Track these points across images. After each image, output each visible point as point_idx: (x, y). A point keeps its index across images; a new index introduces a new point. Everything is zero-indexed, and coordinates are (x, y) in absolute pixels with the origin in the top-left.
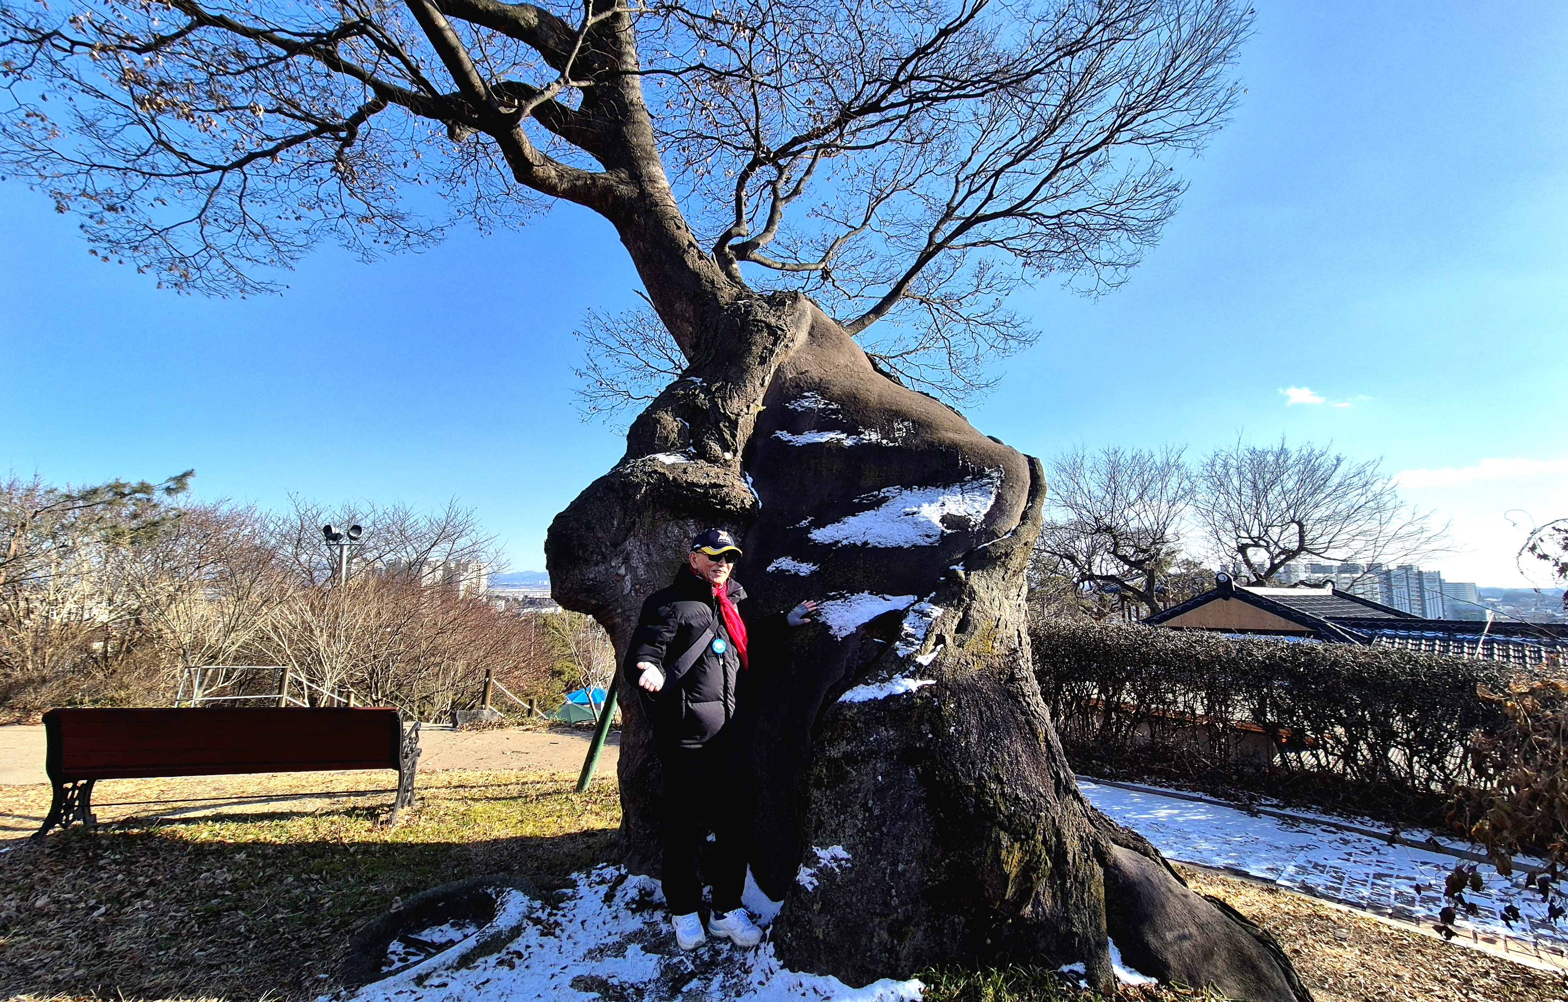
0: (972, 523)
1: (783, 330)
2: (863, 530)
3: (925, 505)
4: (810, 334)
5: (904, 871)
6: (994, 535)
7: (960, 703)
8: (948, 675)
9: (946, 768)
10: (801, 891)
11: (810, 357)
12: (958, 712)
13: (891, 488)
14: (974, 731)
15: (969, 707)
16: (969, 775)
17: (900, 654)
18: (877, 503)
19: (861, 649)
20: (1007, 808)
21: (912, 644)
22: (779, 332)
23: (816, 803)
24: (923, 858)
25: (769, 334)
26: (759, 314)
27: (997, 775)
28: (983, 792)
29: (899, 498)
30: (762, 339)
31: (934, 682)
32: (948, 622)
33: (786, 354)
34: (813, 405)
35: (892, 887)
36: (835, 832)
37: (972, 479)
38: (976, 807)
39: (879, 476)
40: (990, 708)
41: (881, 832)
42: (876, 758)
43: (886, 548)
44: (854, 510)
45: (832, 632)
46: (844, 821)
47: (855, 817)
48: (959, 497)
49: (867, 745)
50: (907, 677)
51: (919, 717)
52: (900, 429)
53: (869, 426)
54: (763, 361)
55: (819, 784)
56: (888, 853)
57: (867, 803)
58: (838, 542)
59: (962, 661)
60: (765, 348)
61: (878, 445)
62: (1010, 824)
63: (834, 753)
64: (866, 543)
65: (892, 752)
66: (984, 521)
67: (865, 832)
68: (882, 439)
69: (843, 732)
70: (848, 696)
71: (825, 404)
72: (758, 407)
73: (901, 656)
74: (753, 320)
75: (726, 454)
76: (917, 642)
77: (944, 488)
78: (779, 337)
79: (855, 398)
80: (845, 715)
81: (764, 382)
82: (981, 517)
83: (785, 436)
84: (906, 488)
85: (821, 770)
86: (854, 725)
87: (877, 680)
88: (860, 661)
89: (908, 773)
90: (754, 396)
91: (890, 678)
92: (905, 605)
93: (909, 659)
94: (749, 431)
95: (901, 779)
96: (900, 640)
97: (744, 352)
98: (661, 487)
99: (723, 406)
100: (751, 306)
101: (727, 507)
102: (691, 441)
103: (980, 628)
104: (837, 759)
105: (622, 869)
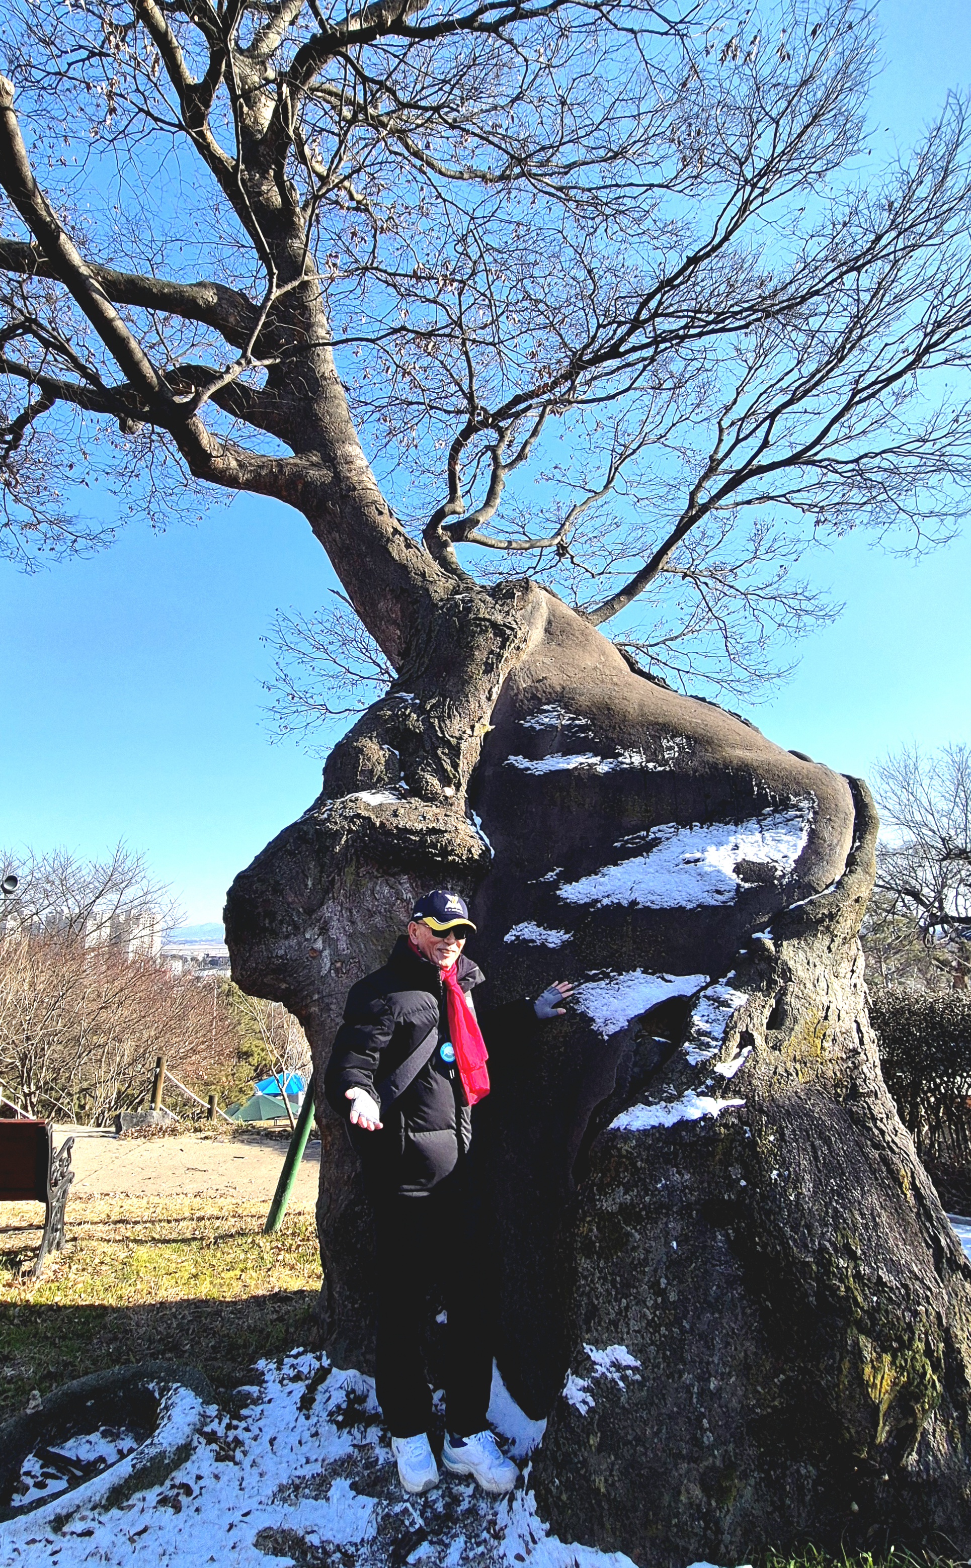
0: (779, 873)
1: (512, 629)
2: (630, 884)
3: (712, 849)
4: (547, 631)
5: (720, 1390)
6: (810, 889)
7: (782, 1135)
8: (762, 1092)
9: (770, 1233)
10: (570, 1414)
11: (547, 661)
12: (780, 1148)
13: (663, 827)
14: (807, 1177)
15: (796, 1141)
16: (806, 1246)
17: (692, 1060)
18: (646, 848)
19: (636, 1052)
20: (866, 1298)
21: (708, 1046)
22: (508, 632)
23: (585, 1279)
24: (746, 1371)
25: (495, 635)
26: (482, 611)
27: (847, 1246)
28: (828, 1272)
29: (674, 839)
30: (486, 642)
31: (743, 1102)
32: (756, 1014)
33: (518, 658)
34: (554, 721)
35: (703, 1416)
36: (615, 1324)
37: (774, 811)
38: (819, 1295)
39: (647, 811)
40: (827, 1141)
41: (682, 1328)
42: (667, 1215)
43: (662, 910)
44: (616, 858)
45: (594, 1027)
46: (627, 1309)
47: (641, 1302)
48: (758, 836)
49: (653, 1195)
50: (703, 1094)
51: (724, 1154)
52: (670, 748)
53: (631, 746)
54: (489, 668)
55: (588, 1251)
56: (693, 1361)
57: (659, 1283)
58: (596, 902)
59: (780, 1070)
60: (492, 652)
61: (643, 770)
62: (874, 1324)
63: (608, 1205)
64: (634, 903)
65: (689, 1206)
66: (795, 870)
67: (658, 1327)
68: (647, 761)
69: (618, 1175)
70: (621, 1121)
71: (570, 719)
72: (484, 727)
73: (693, 1063)
74: (475, 619)
75: (446, 789)
76: (714, 1043)
77: (736, 825)
78: (508, 638)
79: (609, 709)
80: (619, 1150)
81: (491, 695)
82: (790, 865)
83: (521, 762)
84: (684, 827)
85: (591, 1230)
86: (634, 1164)
87: (661, 1099)
88: (636, 1070)
89: (714, 1238)
90: (479, 714)
91: (679, 1097)
92: (695, 990)
93: (705, 1068)
94: (475, 758)
95: (705, 1247)
96: (690, 1041)
97: (465, 659)
98: (365, 835)
99: (440, 727)
100: (472, 601)
101: (450, 858)
102: (402, 774)
103: (801, 1021)
104: (612, 1215)
105: (324, 1358)
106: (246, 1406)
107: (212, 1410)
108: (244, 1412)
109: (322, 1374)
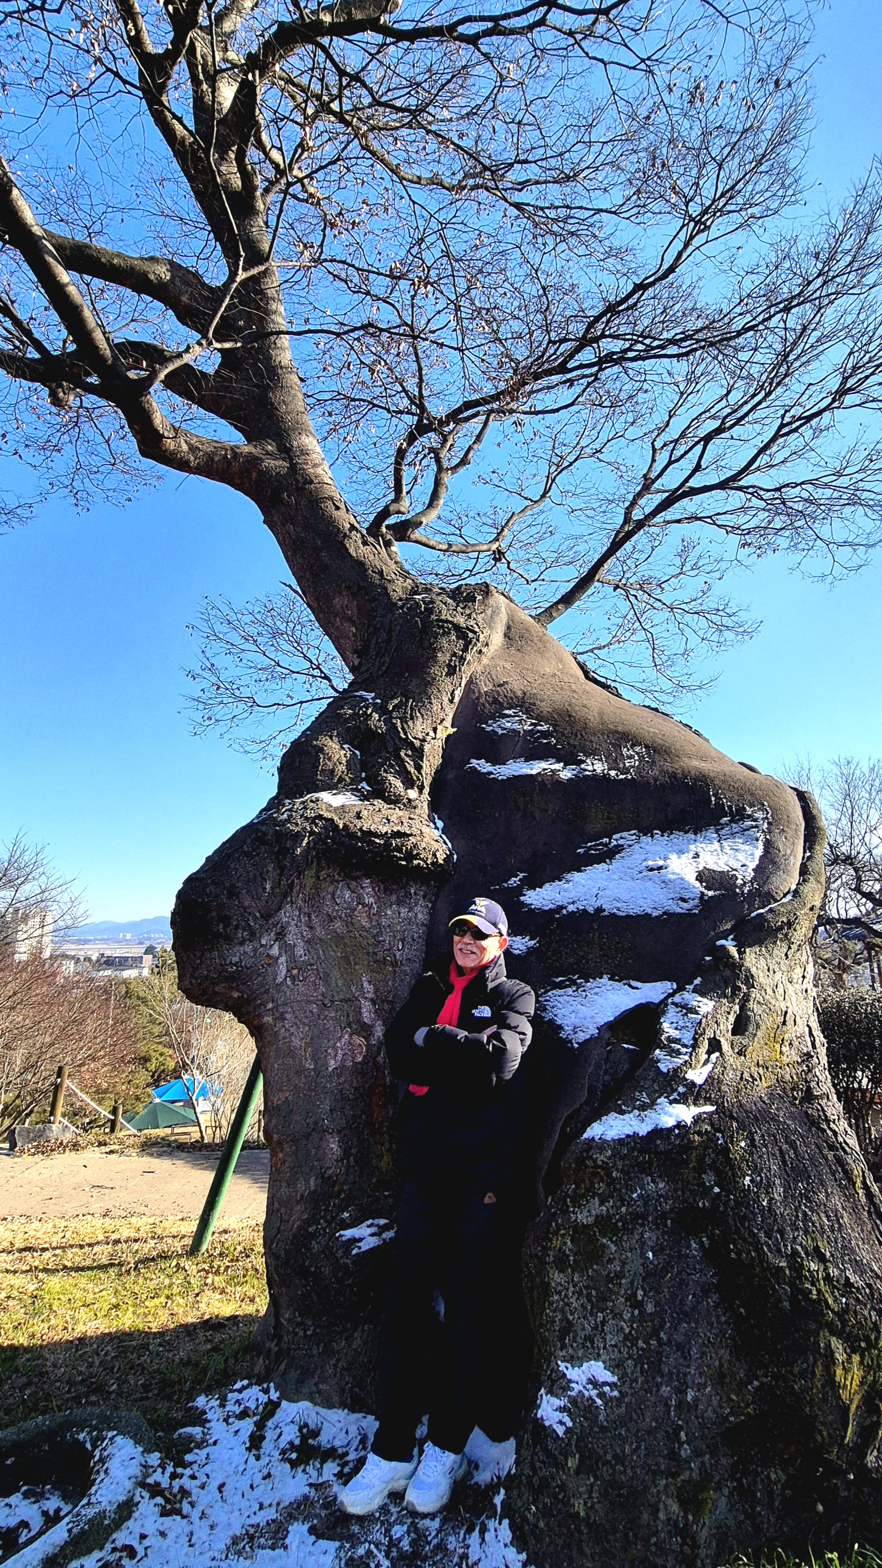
0: (739, 882)
1: (475, 633)
2: (595, 891)
3: (674, 857)
4: (506, 635)
5: (696, 1400)
6: (768, 898)
7: (753, 1140)
8: (730, 1097)
9: (744, 1240)
10: (547, 1436)
11: (508, 666)
12: (751, 1154)
13: (625, 834)
14: (777, 1182)
15: (766, 1146)
16: (779, 1251)
17: (663, 1067)
18: (609, 854)
19: (607, 1060)
20: (836, 1300)
21: (678, 1053)
22: (471, 635)
23: (559, 1293)
24: (720, 1379)
25: (458, 637)
26: (444, 612)
27: (817, 1250)
28: (800, 1277)
29: (636, 847)
30: (448, 645)
31: (713, 1108)
32: (722, 1020)
33: (479, 662)
34: (516, 726)
35: (681, 1428)
36: (590, 1339)
37: (731, 821)
38: (792, 1300)
39: (609, 818)
40: (792, 1145)
41: (659, 1340)
42: (642, 1225)
43: (628, 916)
44: (579, 864)
45: (563, 1035)
46: (603, 1323)
47: (618, 1316)
48: (716, 845)
49: (629, 1205)
50: (675, 1101)
51: (698, 1162)
52: (631, 757)
53: (592, 753)
54: (452, 671)
55: (561, 1263)
56: (671, 1373)
57: (635, 1295)
58: (562, 907)
59: (746, 1076)
60: (454, 654)
61: (605, 777)
62: (843, 1326)
63: (583, 1217)
64: (600, 910)
65: (664, 1216)
66: (754, 878)
67: (634, 1343)
68: (609, 769)
69: (592, 1186)
70: (595, 1131)
71: (532, 724)
72: (446, 729)
73: (665, 1070)
74: (437, 620)
75: (409, 791)
76: (684, 1050)
77: (696, 834)
78: (471, 642)
79: (570, 716)
80: (594, 1161)
81: (453, 698)
82: (750, 874)
83: (483, 766)
84: (645, 834)
85: (565, 1243)
86: (609, 1175)
87: (634, 1108)
88: (607, 1078)
89: (689, 1247)
90: (442, 715)
91: (652, 1105)
92: (663, 996)
93: (676, 1075)
94: (438, 761)
95: (680, 1256)
96: (661, 1048)
97: (428, 660)
98: (328, 837)
99: (403, 729)
100: (432, 602)
101: (416, 862)
102: (363, 775)
103: (763, 1027)
104: (587, 1227)
105: (272, 1390)
106: (190, 1451)
107: (154, 1458)
108: (188, 1457)
109: (271, 1408)
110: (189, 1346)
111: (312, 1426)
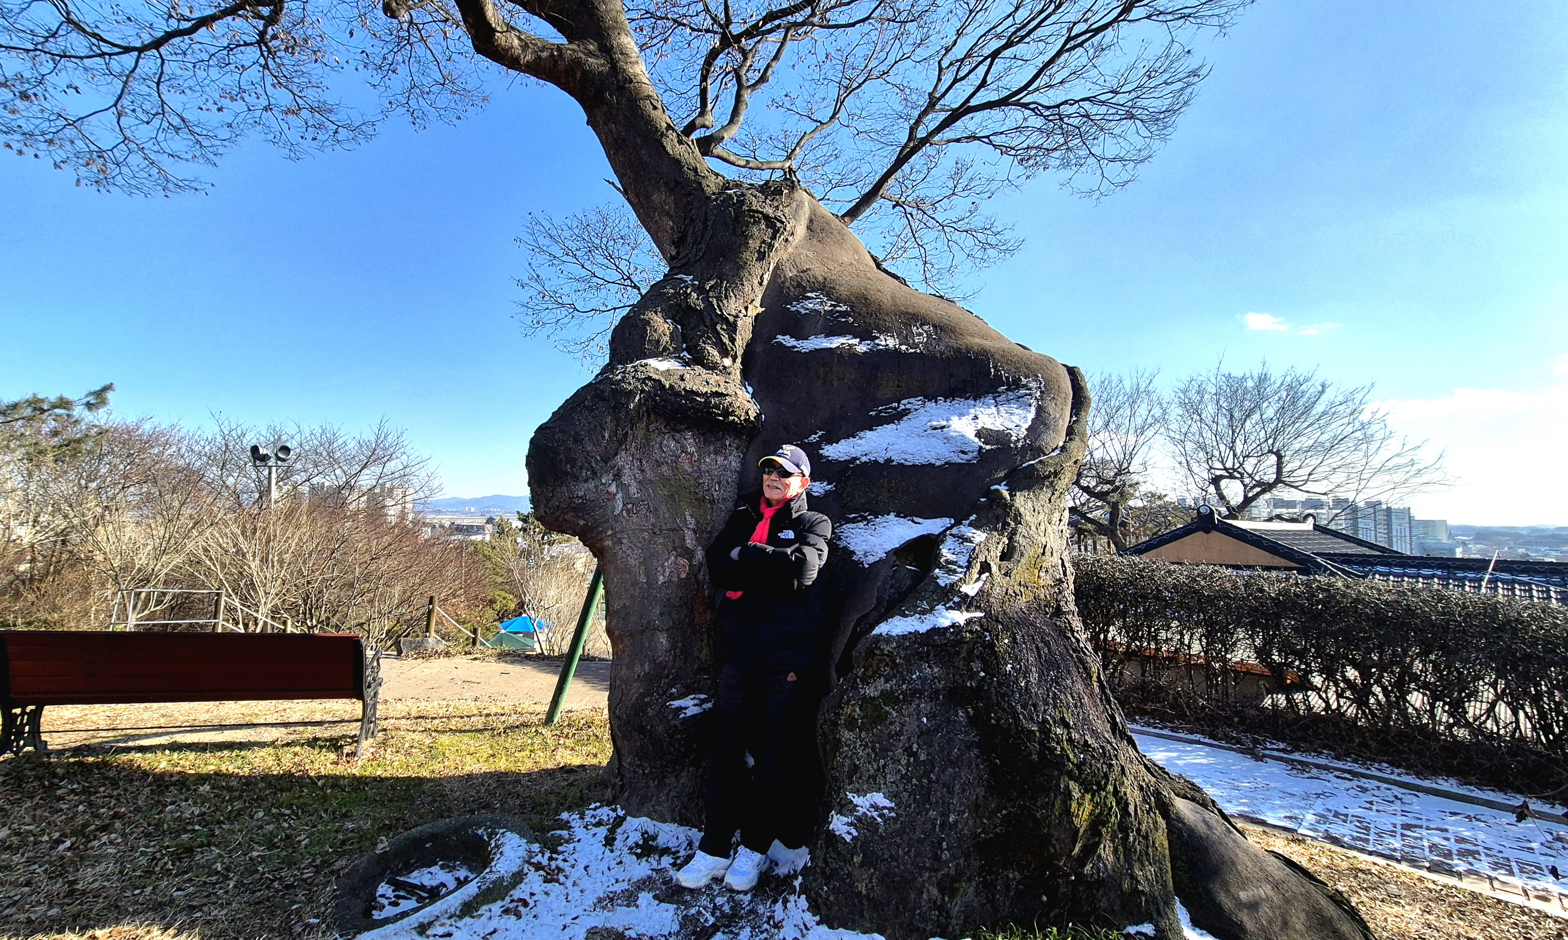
0: (1014, 439)
1: (782, 223)
2: (885, 445)
3: (955, 418)
4: (809, 227)
5: (956, 822)
6: (1040, 451)
7: (1014, 638)
8: (996, 607)
9: (1004, 710)
10: (837, 841)
11: (810, 254)
12: (1013, 649)
13: (912, 400)
14: (1033, 669)
15: (1025, 643)
16: (1032, 719)
17: (941, 583)
18: (898, 416)
19: (892, 577)
20: (1075, 756)
21: (955, 572)
22: (779, 225)
23: (849, 745)
24: (976, 808)
25: (767, 226)
26: (755, 204)
27: (1063, 719)
28: (1048, 738)
29: (922, 410)
30: (759, 233)
31: (982, 614)
32: (993, 548)
33: (786, 249)
34: (818, 307)
35: (943, 840)
36: (873, 778)
37: (1007, 390)
38: (1041, 754)
39: (899, 386)
40: (1047, 644)
41: (930, 779)
42: (920, 698)
43: (914, 466)
44: (872, 424)
45: (855, 558)
46: (884, 767)
47: (897, 761)
48: (994, 409)
49: (909, 684)
50: (951, 608)
51: (968, 652)
52: (920, 334)
53: (886, 331)
54: (762, 256)
55: (851, 725)
56: (937, 802)
57: (911, 747)
58: (856, 459)
59: (1010, 592)
60: (764, 241)
61: (896, 350)
62: (1080, 774)
63: (870, 691)
64: (889, 461)
65: (937, 691)
66: (1026, 437)
67: (909, 781)
68: (901, 344)
69: (879, 669)
70: (882, 629)
71: (832, 305)
72: (756, 309)
73: (943, 585)
74: (749, 211)
75: (725, 360)
76: (960, 570)
77: (975, 400)
78: (778, 230)
79: (866, 299)
80: (882, 651)
81: (762, 281)
82: (1023, 433)
83: (788, 341)
84: (930, 400)
85: (855, 710)
86: (893, 661)
87: (916, 613)
88: (892, 591)
89: (957, 715)
90: (752, 296)
91: (931, 610)
92: (941, 530)
93: (952, 589)
94: (749, 335)
95: (949, 722)
96: (940, 568)
97: (740, 246)
98: (656, 395)
99: (719, 306)
100: (743, 195)
101: (731, 418)
102: (684, 346)
103: (1026, 556)
104: (874, 699)
105: (619, 810)
106: (561, 844)
107: (536, 847)
108: (560, 848)
109: (619, 821)
110: (551, 782)
111: (651, 833)
